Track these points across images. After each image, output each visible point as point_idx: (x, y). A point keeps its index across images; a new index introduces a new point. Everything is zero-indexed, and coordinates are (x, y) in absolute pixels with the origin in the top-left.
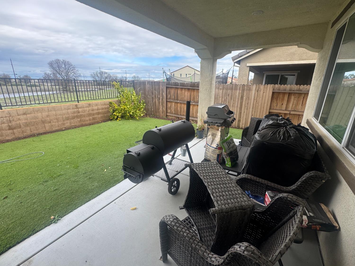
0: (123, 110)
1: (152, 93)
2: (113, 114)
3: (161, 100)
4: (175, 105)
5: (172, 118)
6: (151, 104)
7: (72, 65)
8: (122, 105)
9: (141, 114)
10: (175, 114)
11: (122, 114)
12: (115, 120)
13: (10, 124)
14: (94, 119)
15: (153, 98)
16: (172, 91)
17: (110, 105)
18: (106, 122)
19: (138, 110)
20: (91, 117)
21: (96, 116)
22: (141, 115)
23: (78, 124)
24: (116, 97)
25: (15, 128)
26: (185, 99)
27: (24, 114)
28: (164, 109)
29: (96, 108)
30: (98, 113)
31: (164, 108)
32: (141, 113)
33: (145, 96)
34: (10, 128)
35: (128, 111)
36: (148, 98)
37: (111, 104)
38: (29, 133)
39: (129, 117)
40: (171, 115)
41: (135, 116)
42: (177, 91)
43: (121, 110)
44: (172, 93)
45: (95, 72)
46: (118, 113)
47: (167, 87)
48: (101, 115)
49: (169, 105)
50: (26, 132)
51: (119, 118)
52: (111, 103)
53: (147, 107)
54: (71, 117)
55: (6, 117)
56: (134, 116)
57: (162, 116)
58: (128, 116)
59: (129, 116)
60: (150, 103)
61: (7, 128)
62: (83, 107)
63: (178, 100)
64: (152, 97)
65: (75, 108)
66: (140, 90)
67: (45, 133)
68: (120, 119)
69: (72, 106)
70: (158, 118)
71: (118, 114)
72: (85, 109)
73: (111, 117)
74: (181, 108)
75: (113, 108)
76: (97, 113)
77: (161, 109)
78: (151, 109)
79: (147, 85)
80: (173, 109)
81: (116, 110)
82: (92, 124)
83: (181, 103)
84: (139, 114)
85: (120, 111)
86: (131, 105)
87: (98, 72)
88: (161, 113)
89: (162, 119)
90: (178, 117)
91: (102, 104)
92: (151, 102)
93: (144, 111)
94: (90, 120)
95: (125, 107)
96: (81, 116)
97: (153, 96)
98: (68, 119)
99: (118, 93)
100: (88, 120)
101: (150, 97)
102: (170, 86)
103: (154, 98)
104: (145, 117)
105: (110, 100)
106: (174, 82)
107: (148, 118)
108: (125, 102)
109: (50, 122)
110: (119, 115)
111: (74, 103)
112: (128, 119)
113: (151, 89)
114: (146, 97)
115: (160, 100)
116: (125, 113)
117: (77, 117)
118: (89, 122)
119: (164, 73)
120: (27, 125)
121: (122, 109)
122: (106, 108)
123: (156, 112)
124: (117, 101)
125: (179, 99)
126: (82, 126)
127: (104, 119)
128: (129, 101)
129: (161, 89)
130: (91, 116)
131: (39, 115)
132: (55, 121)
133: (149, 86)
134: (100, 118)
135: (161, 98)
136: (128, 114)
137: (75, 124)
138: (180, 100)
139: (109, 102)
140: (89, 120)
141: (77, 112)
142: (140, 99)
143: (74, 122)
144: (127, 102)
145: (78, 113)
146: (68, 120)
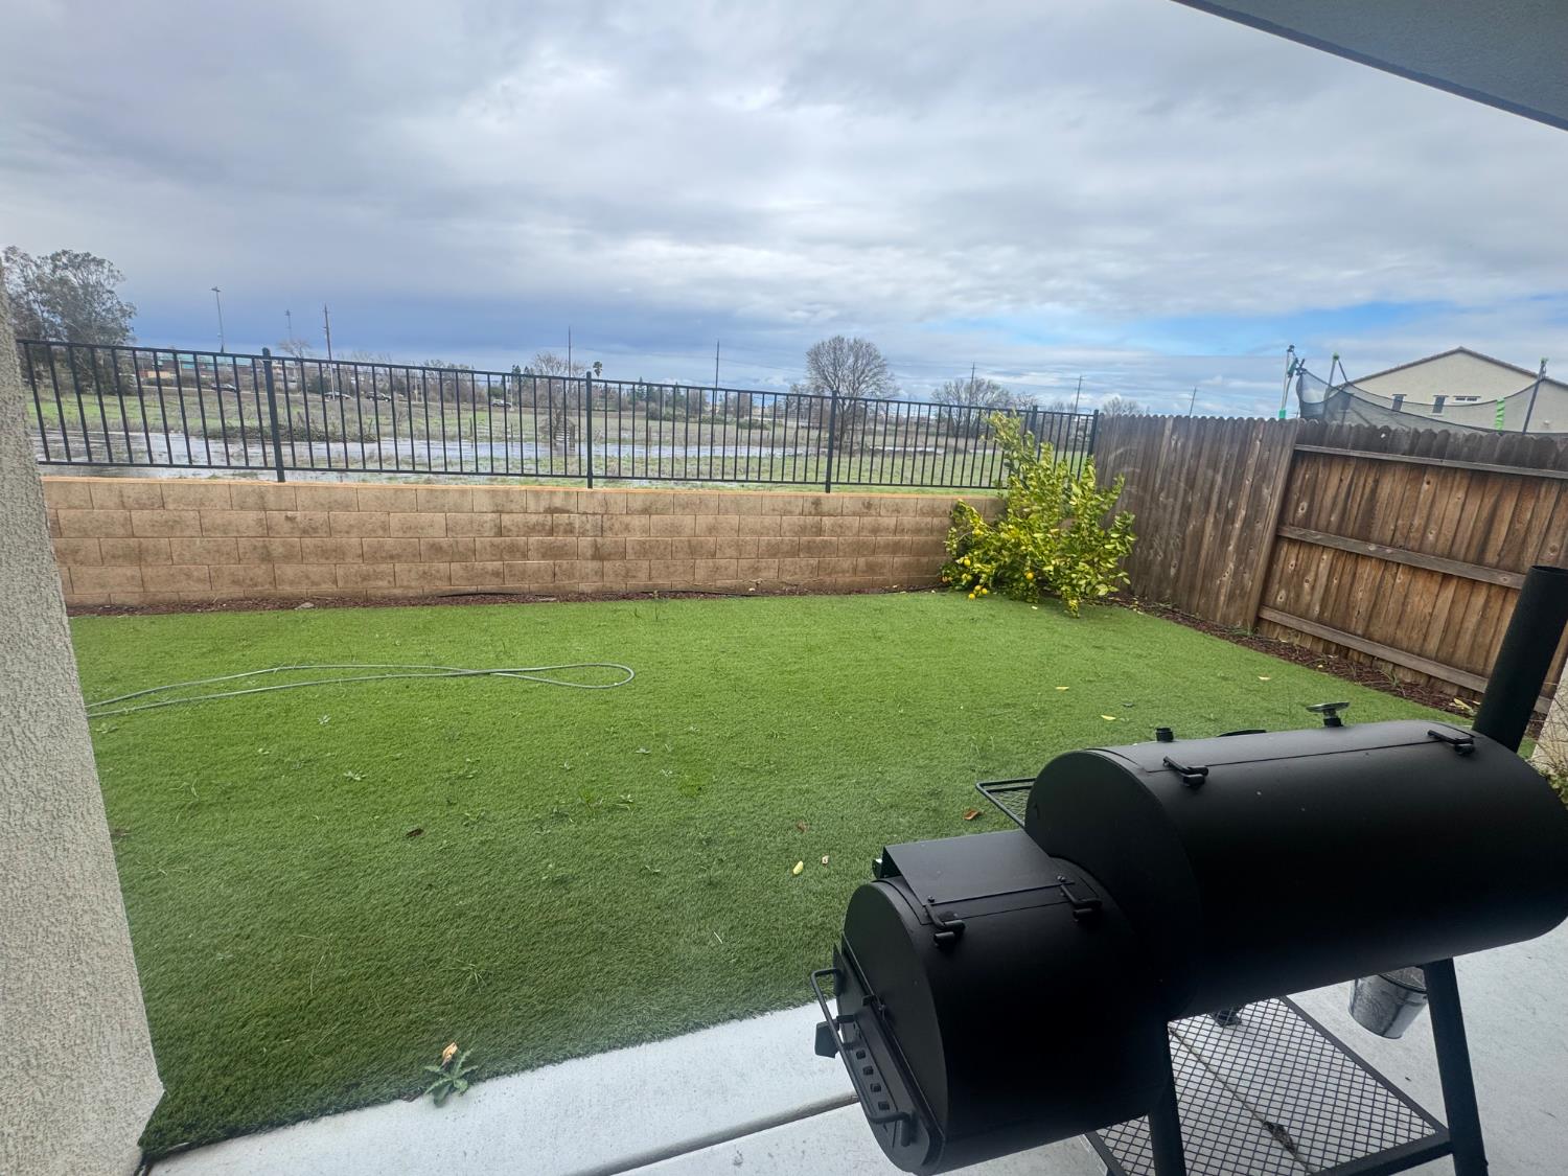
0: (1010, 550)
1: (1191, 484)
2: (958, 561)
3: (1238, 525)
4: (1339, 568)
5: (1296, 641)
6: (1172, 542)
7: (879, 357)
8: (1010, 526)
9: (1099, 583)
10: (1320, 621)
11: (999, 567)
12: (958, 590)
13: (599, 539)
14: (871, 568)
15: (1187, 509)
16: (1334, 483)
17: (954, 519)
18: (917, 590)
19: (1087, 562)
20: (863, 559)
21: (881, 558)
22: (1094, 589)
23: (804, 579)
24: (992, 485)
25: (610, 555)
26: (1431, 537)
27: (646, 511)
28: (1252, 582)
29: (891, 521)
30: (895, 548)
31: (1246, 576)
32: (1100, 577)
33: (1141, 494)
34: (598, 555)
35: (1033, 561)
36: (1157, 504)
37: (960, 512)
38: (641, 581)
39: (1028, 590)
40: (1293, 622)
41: (1063, 589)
42: (1376, 482)
43: (999, 550)
44: (1331, 492)
45: (954, 384)
46: (981, 562)
47: (1298, 457)
48: (906, 559)
49: (1290, 559)
50: (634, 577)
51: (978, 587)
52: (959, 509)
53: (1141, 552)
54: (785, 548)
55: (594, 514)
56: (1059, 589)
57: (1225, 618)
58: (1027, 585)
59: (1031, 585)
60: (1165, 533)
61: (589, 553)
62: (839, 511)
63: (1367, 540)
64: (1183, 503)
65: (810, 514)
66: (1121, 461)
67: (687, 594)
68: (985, 591)
69: (800, 502)
70: (1195, 624)
71: (979, 565)
72: (848, 520)
73: (947, 575)
74: (1378, 592)
75: (965, 531)
76: (888, 544)
77: (1227, 577)
78: (1165, 566)
79: (1172, 433)
80: (1313, 588)
81: (978, 545)
82: (859, 592)
83: (1385, 563)
84: (1088, 584)
85: (992, 553)
86: (1052, 531)
87: (962, 382)
88: (1222, 598)
89: (1222, 637)
90: (1337, 645)
91: (921, 509)
92: (1174, 530)
93: (1120, 575)
94: (855, 570)
95: (1022, 537)
96: (824, 548)
97: (1195, 499)
98: (774, 551)
99: (1007, 465)
100: (848, 572)
101: (1171, 500)
102: (1324, 449)
103: (1194, 507)
104: (1117, 602)
105: (960, 497)
106: (1358, 427)
107: (1135, 616)
108: (1029, 514)
109: (713, 555)
110: (985, 573)
111: (810, 494)
112: (1024, 599)
113: (1188, 456)
114: (1148, 498)
115: (1233, 523)
116: (1016, 566)
117: (810, 549)
118: (847, 579)
119: (1290, 374)
120: (644, 551)
121: (1004, 542)
122: (931, 531)
123: (1192, 588)
124: (994, 502)
125: (1375, 534)
126: (819, 590)
127: (914, 575)
128: (1050, 508)
129: (1252, 462)
130: (864, 556)
131: (688, 520)
132: (733, 552)
133: (1182, 440)
134: (897, 569)
135: (1243, 513)
136: (1030, 575)
137: (796, 577)
138: (1381, 543)
139: (956, 502)
140: (851, 571)
141: (814, 530)
142: (1113, 509)
143: (792, 568)
144: (1039, 511)
145: (816, 532)
146: (774, 556)
